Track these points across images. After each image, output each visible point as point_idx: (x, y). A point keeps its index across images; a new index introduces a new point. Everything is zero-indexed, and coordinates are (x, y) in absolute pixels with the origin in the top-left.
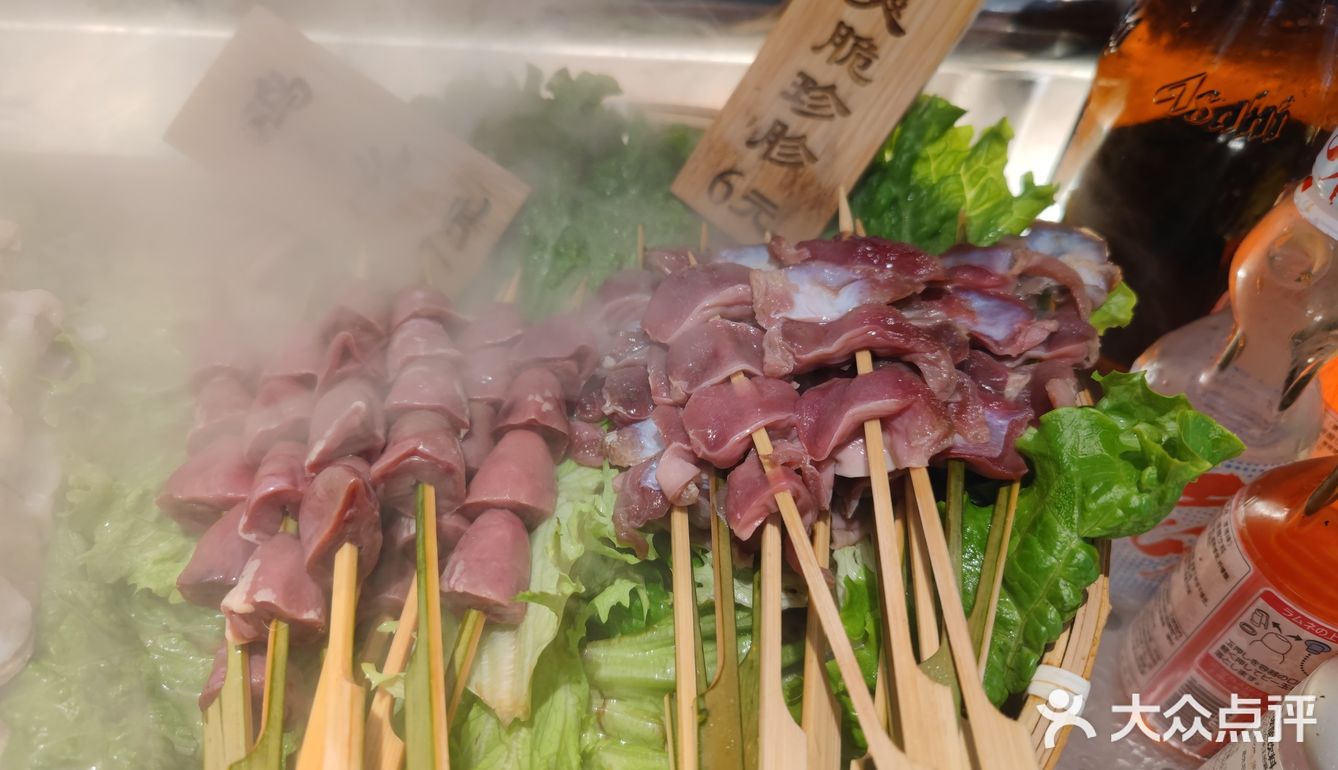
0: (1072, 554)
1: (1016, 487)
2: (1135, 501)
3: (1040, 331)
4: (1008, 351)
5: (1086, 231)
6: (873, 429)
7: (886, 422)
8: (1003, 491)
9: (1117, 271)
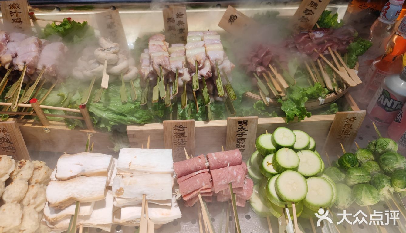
0: (355, 57)
1: (346, 54)
2: (361, 50)
3: (346, 37)
4: (343, 40)
5: (350, 26)
6: (329, 48)
7: (331, 46)
8: (345, 54)
9: (355, 30)
